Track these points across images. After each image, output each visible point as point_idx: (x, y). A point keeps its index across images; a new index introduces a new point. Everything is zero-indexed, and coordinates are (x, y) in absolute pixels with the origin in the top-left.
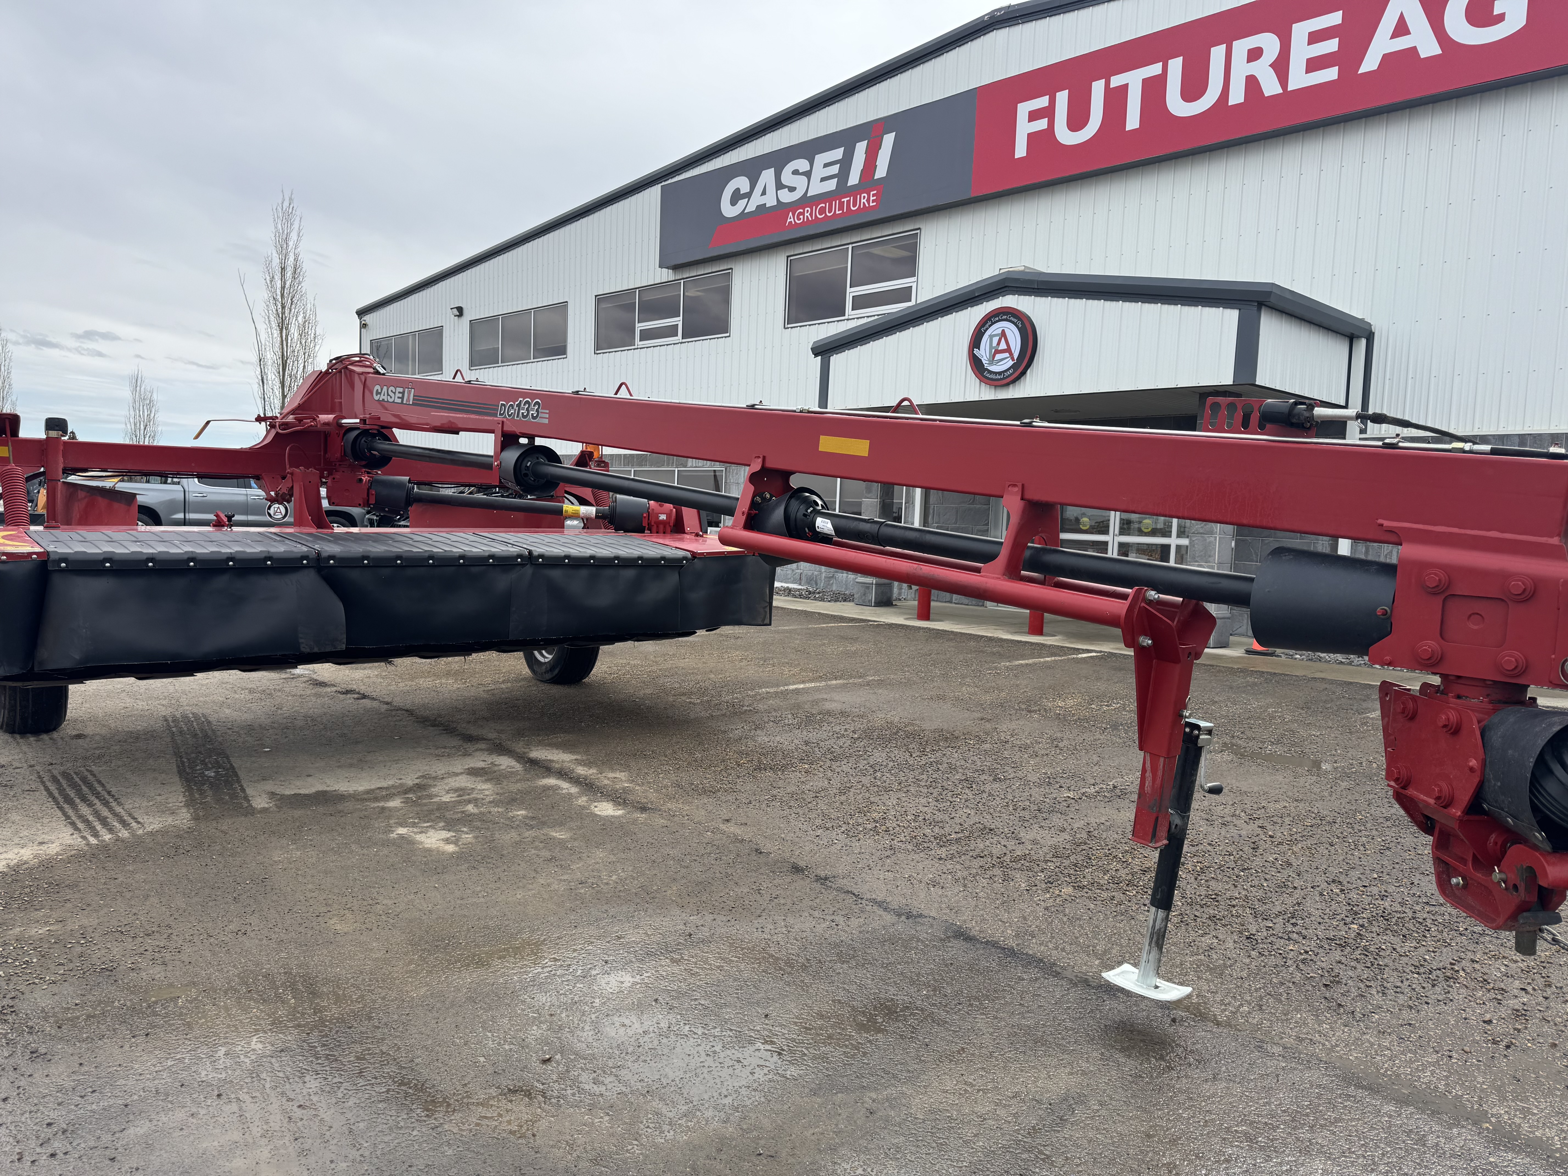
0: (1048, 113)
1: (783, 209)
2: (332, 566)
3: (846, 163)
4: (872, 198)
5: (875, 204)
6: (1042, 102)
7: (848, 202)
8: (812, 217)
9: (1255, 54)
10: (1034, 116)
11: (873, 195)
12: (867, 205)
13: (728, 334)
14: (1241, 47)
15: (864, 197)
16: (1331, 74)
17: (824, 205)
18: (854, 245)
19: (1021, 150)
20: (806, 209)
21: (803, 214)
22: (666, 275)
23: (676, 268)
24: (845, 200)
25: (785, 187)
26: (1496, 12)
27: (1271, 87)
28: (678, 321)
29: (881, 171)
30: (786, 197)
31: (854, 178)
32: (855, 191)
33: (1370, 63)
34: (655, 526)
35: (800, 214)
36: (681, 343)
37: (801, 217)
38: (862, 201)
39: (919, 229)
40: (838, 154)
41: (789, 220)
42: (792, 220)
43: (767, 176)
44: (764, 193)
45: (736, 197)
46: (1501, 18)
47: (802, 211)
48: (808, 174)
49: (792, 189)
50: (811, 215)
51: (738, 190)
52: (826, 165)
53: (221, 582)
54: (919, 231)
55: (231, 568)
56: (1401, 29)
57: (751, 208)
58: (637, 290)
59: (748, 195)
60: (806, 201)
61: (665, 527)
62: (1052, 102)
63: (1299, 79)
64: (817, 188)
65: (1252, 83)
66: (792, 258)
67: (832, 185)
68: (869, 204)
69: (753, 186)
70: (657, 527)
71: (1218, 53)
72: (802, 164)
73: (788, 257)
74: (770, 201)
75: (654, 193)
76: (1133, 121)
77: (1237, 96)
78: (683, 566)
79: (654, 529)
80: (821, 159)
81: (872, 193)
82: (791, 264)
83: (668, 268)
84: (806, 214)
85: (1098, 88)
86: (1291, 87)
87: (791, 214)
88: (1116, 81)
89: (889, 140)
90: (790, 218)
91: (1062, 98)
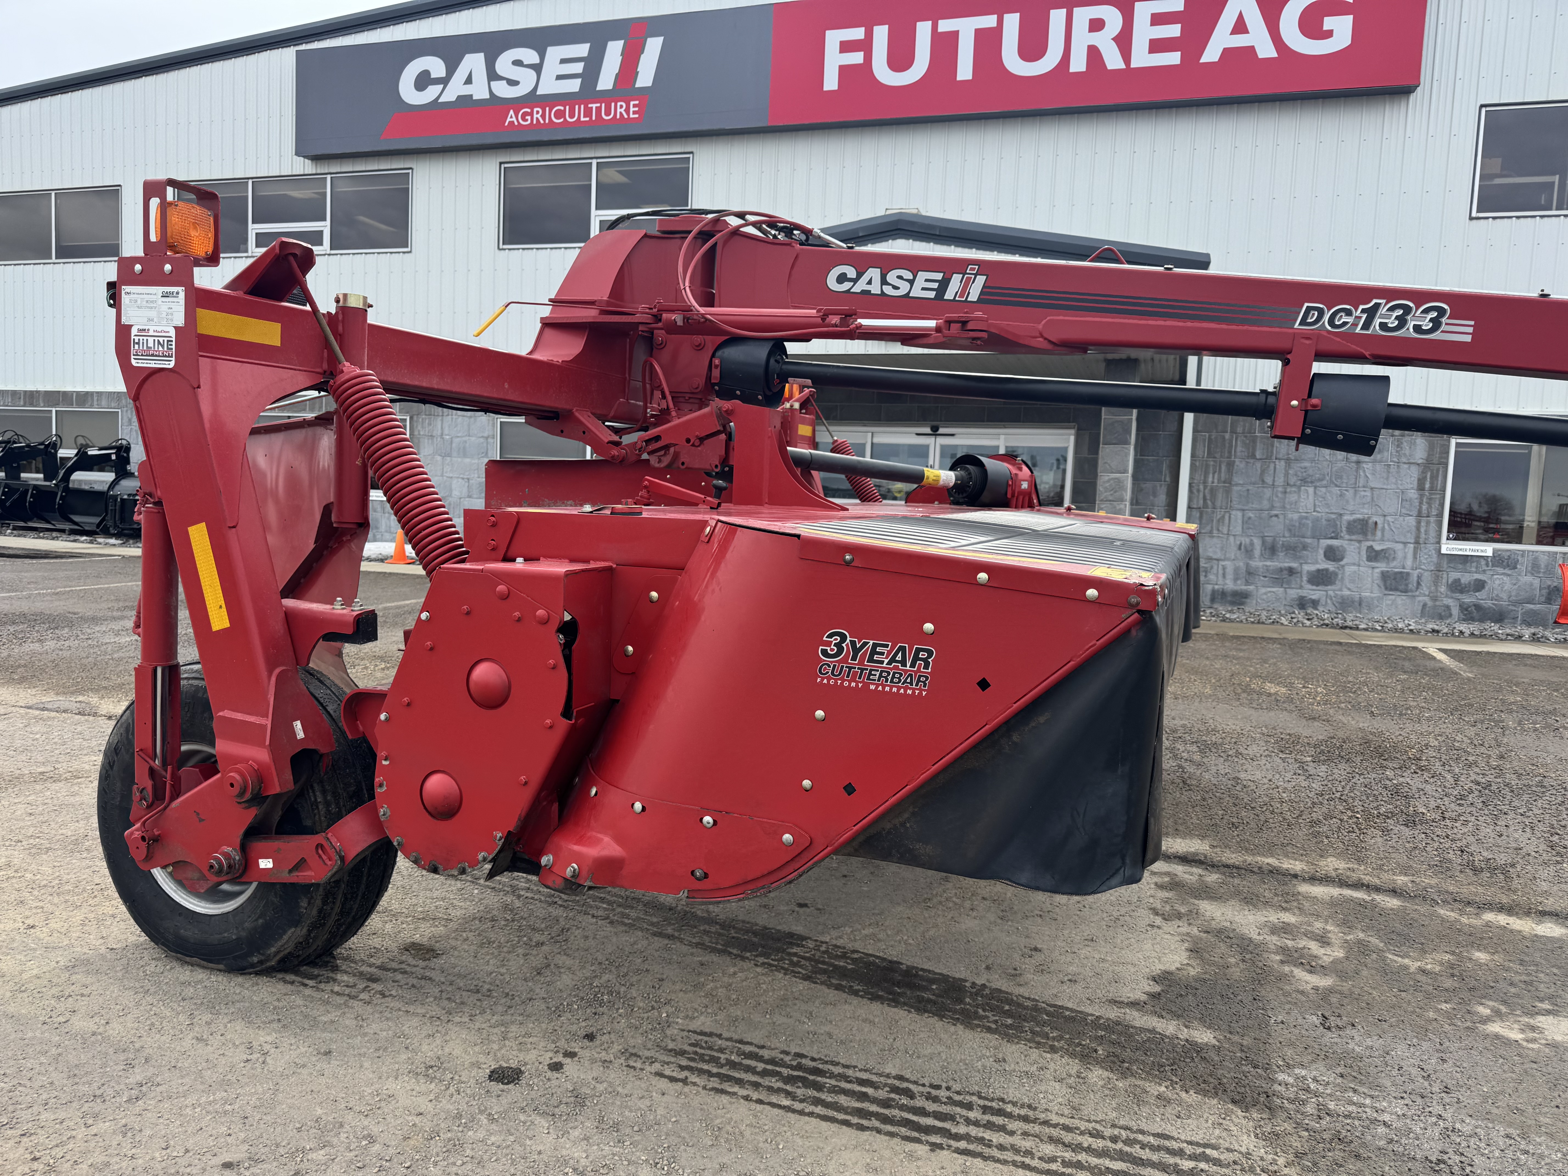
0: (865, 46)
1: (499, 104)
3: (593, 64)
4: (632, 109)
5: (637, 116)
6: (858, 33)
7: (599, 109)
8: (544, 119)
9: (1097, 25)
10: (846, 47)
11: (635, 106)
12: (626, 116)
13: (409, 249)
14: (1083, 15)
15: (621, 107)
16: (1173, 58)
17: (562, 108)
18: (599, 160)
19: (831, 82)
20: (535, 110)
21: (531, 114)
22: (303, 166)
23: (316, 158)
24: (594, 106)
25: (501, 78)
26: (1325, 28)
27: (1113, 60)
28: (324, 226)
29: (645, 77)
30: (502, 90)
31: (606, 81)
32: (608, 97)
33: (1211, 54)
35: (526, 113)
36: (329, 255)
37: (529, 118)
38: (619, 110)
39: (692, 153)
40: (582, 50)
41: (509, 119)
42: (514, 119)
43: (474, 62)
44: (469, 81)
45: (423, 81)
46: (1329, 34)
47: (529, 110)
48: (537, 68)
49: (513, 83)
50: (543, 116)
51: (427, 72)
52: (563, 61)
54: (691, 156)
56: (1240, 27)
57: (450, 96)
58: (250, 182)
59: (444, 82)
60: (533, 99)
62: (869, 35)
63: (1142, 58)
64: (549, 86)
65: (1094, 53)
66: (506, 165)
67: (574, 86)
68: (628, 114)
69: (451, 70)
71: (1058, 17)
73: (501, 163)
74: (479, 91)
75: (287, 56)
76: (965, 71)
77: (1078, 64)
81: (632, 103)
82: (508, 174)
83: (304, 157)
84: (535, 116)
85: (923, 30)
86: (1133, 65)
87: (512, 112)
88: (945, 26)
89: (654, 46)
90: (511, 117)
91: (881, 33)
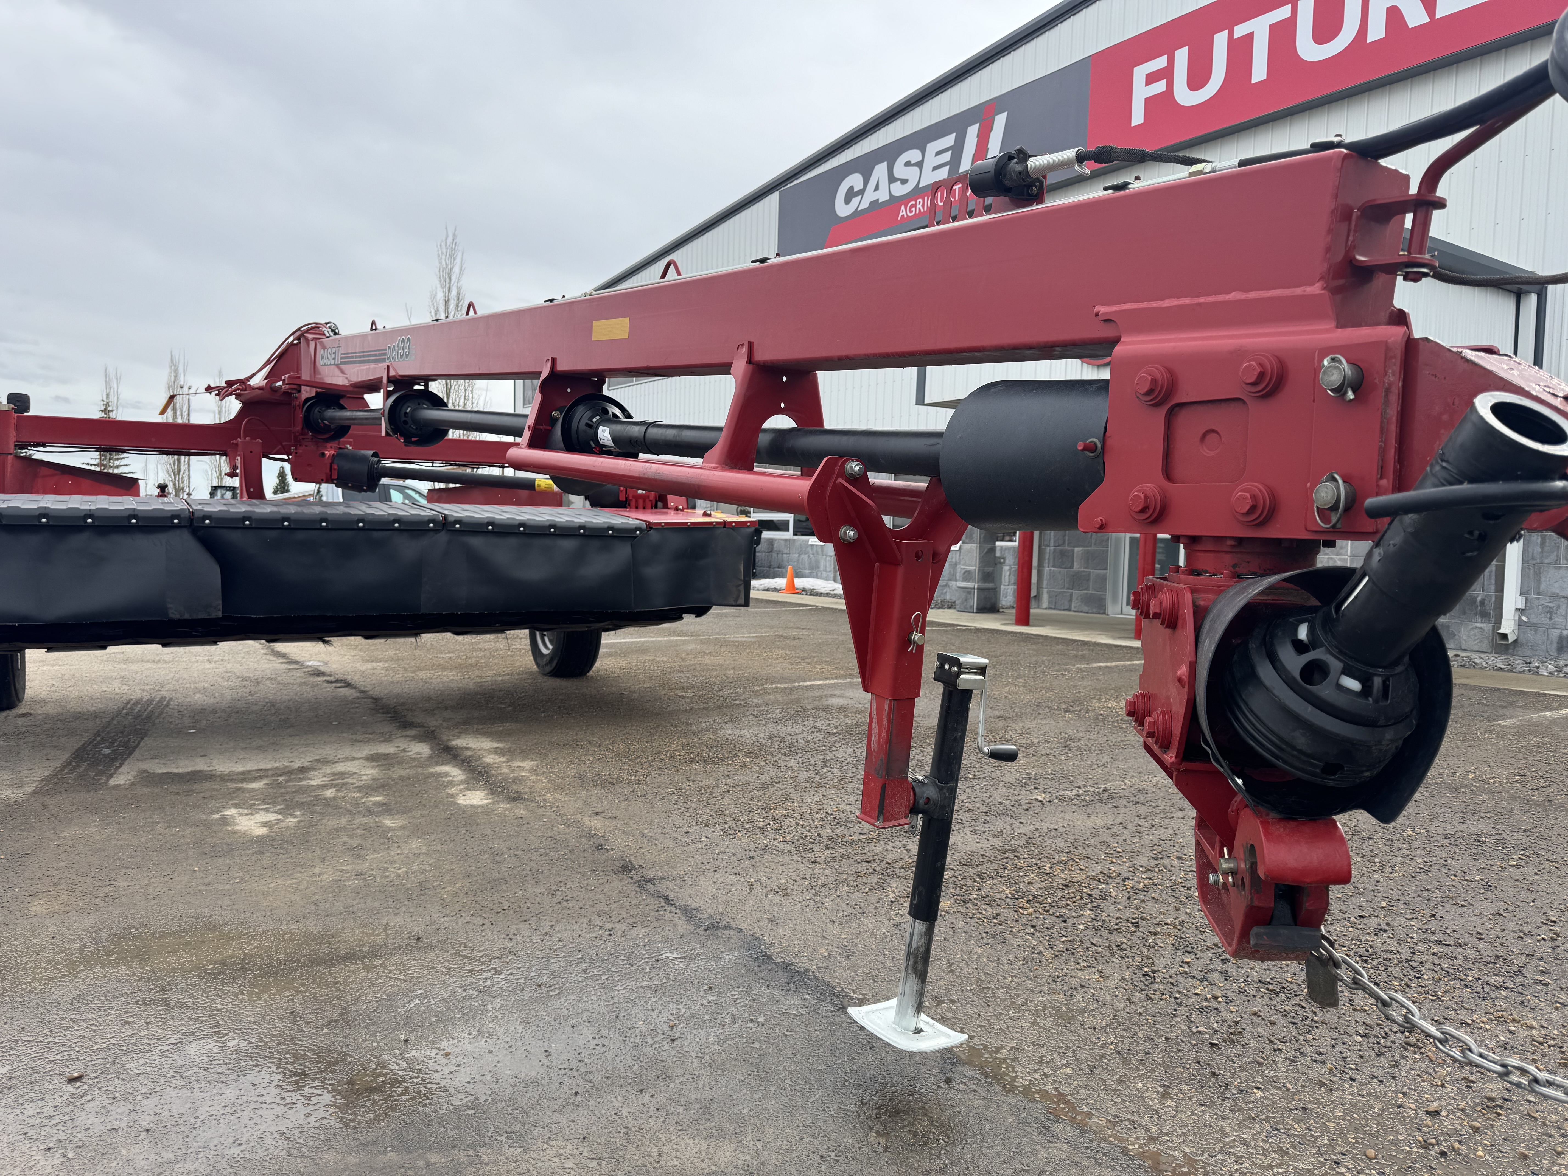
0: (1167, 73)
1: (895, 202)
2: (208, 527)
3: (957, 150)
6: (1161, 62)
8: (924, 208)
10: (1151, 79)
19: (1138, 117)
20: (918, 201)
21: (915, 206)
25: (897, 180)
30: (899, 190)
31: (966, 162)
34: (634, 500)
35: (912, 206)
40: (949, 140)
41: (901, 214)
43: (880, 171)
44: (877, 188)
45: (851, 194)
47: (913, 203)
48: (920, 165)
49: (904, 182)
51: (852, 188)
52: (938, 153)
53: (78, 541)
55: (89, 526)
57: (865, 205)
59: (862, 192)
61: (644, 502)
67: (943, 174)
69: (866, 182)
70: (636, 501)
72: (914, 155)
74: (883, 196)
75: (774, 198)
76: (1259, 72)
77: (1376, 31)
78: (636, 537)
79: (633, 503)
80: (933, 147)
84: (918, 206)
85: (1221, 41)
87: (903, 208)
89: (1000, 121)
90: (903, 212)
91: (1182, 56)
